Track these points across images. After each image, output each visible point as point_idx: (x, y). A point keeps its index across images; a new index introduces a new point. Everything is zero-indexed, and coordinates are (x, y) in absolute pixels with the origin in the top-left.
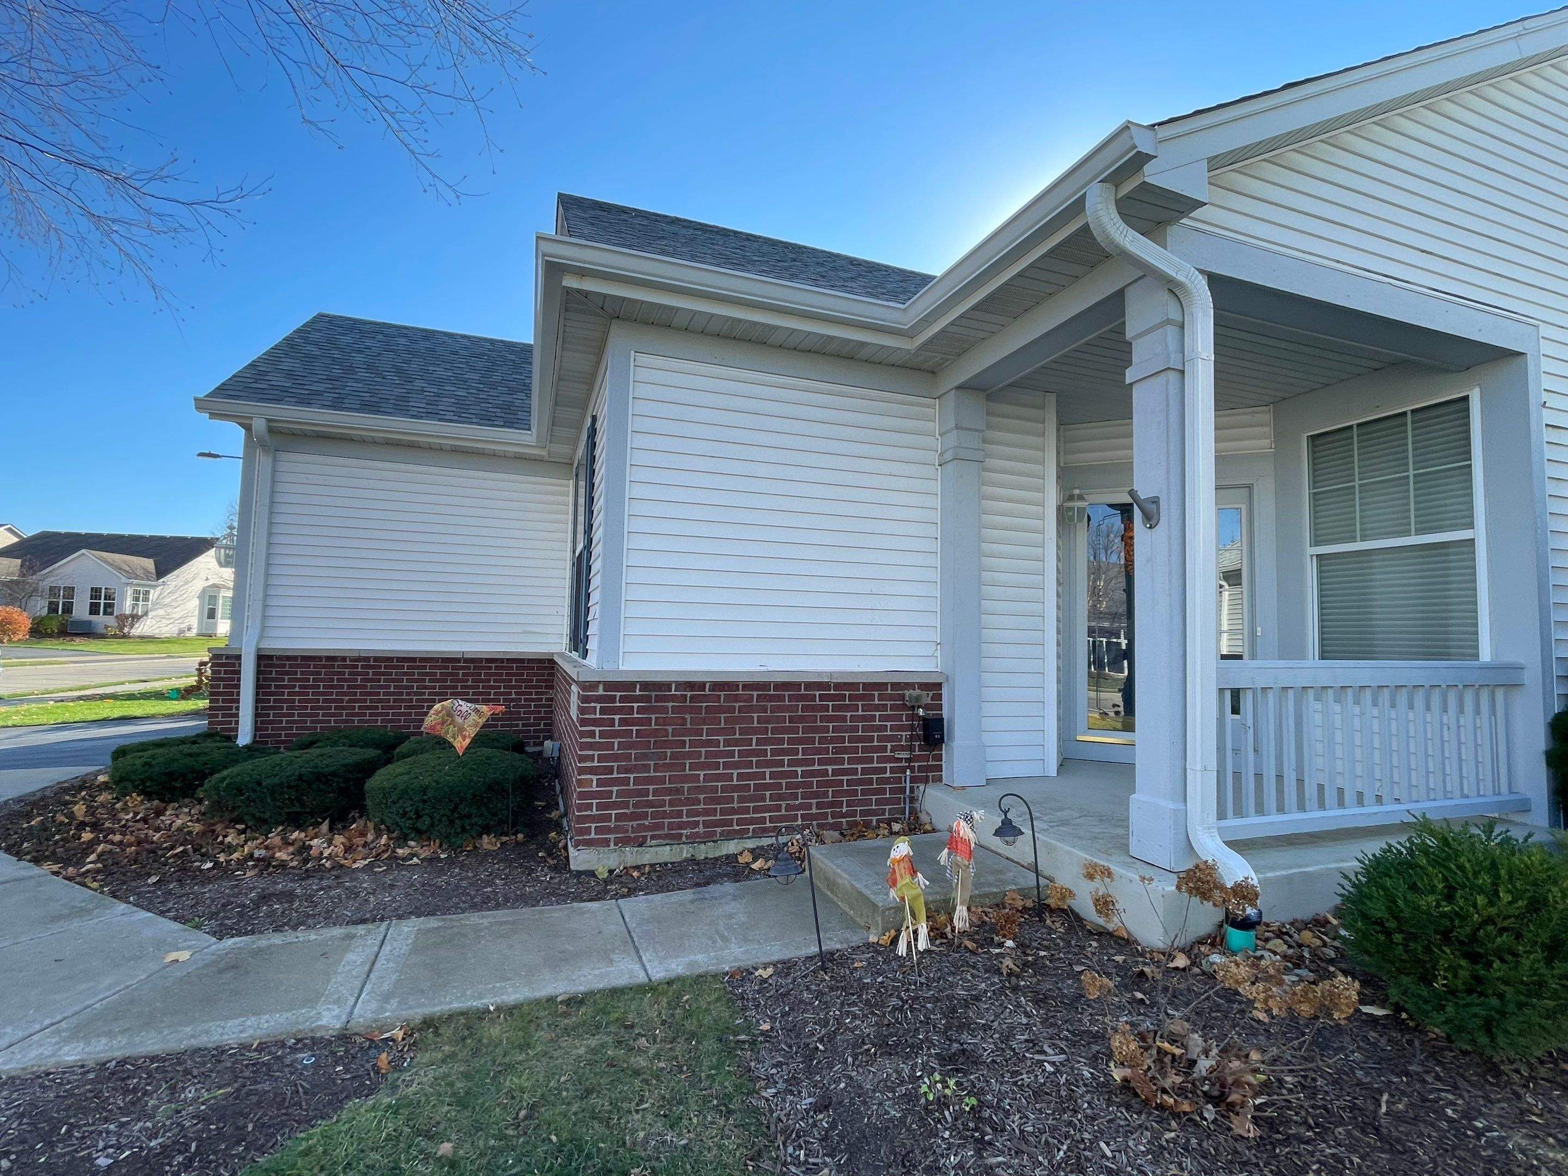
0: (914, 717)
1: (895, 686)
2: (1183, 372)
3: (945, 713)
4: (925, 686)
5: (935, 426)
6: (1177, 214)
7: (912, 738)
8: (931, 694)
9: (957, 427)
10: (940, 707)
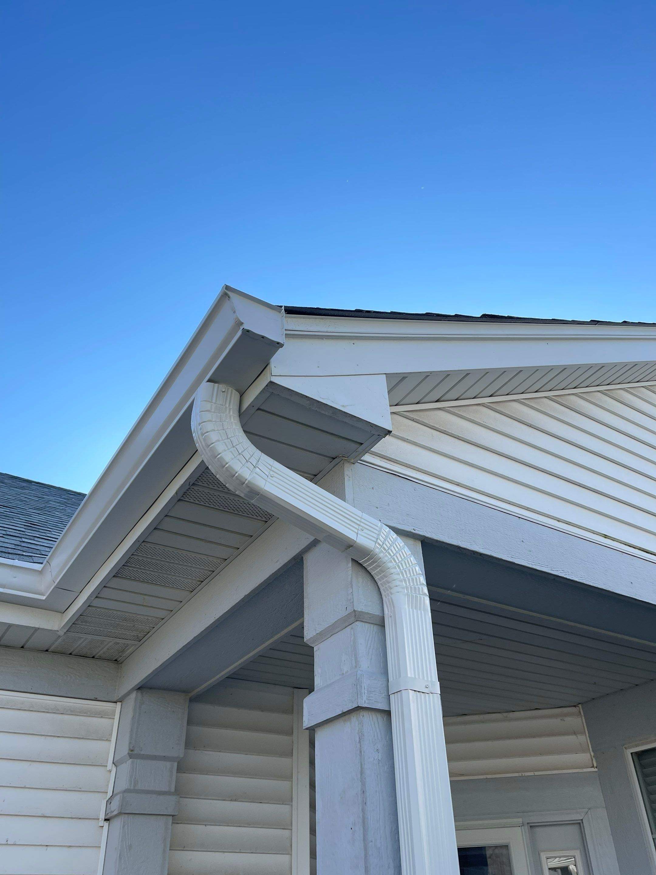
2: (388, 713)
6: (354, 446)
9: (132, 754)
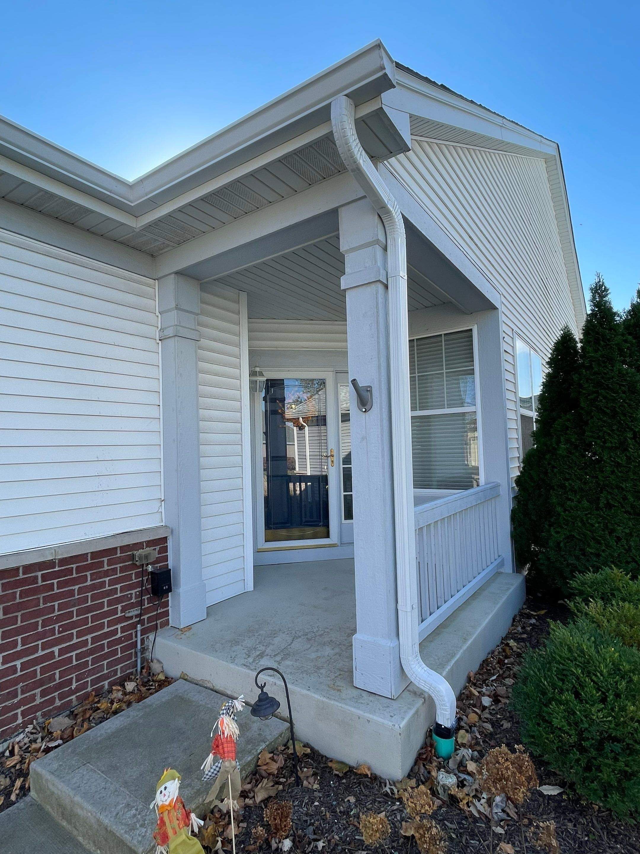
0: (144, 573)
1: (124, 549)
2: (387, 286)
3: (171, 564)
4: (151, 543)
5: (155, 304)
6: (387, 153)
7: (142, 594)
8: (158, 548)
9: (177, 308)
10: (166, 559)
